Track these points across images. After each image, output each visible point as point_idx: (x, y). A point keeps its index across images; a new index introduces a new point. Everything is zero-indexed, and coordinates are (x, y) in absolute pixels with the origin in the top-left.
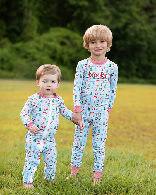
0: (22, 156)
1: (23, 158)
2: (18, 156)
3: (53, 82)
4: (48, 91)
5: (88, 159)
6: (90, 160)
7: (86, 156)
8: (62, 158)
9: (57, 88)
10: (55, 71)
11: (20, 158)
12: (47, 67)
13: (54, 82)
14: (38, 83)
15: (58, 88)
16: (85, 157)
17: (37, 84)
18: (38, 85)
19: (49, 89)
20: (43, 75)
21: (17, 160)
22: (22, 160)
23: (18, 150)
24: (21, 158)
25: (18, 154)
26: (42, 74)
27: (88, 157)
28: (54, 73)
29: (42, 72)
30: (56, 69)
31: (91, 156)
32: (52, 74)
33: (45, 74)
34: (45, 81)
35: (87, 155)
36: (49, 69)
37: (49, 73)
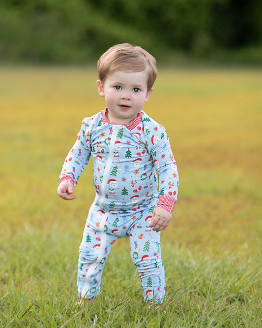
0: (17, 275)
1: (19, 283)
2: (7, 274)
3: (136, 89)
4: (125, 110)
5: (201, 280)
6: (204, 281)
7: (194, 272)
8: (127, 277)
9: (145, 102)
10: (142, 63)
11: (11, 282)
12: (124, 52)
13: (138, 89)
14: (102, 87)
15: (146, 100)
16: (192, 274)
17: (99, 89)
18: (101, 94)
19: (127, 106)
20: (115, 70)
21: (5, 286)
22: (16, 285)
23: (6, 259)
24: (15, 280)
25: (7, 271)
26: (112, 68)
27: (201, 275)
28: (139, 67)
29: (111, 63)
30: (145, 59)
31: (207, 271)
32: (134, 71)
33: (118, 69)
34: (118, 87)
35: (196, 268)
36: (127, 58)
37: (128, 68)
